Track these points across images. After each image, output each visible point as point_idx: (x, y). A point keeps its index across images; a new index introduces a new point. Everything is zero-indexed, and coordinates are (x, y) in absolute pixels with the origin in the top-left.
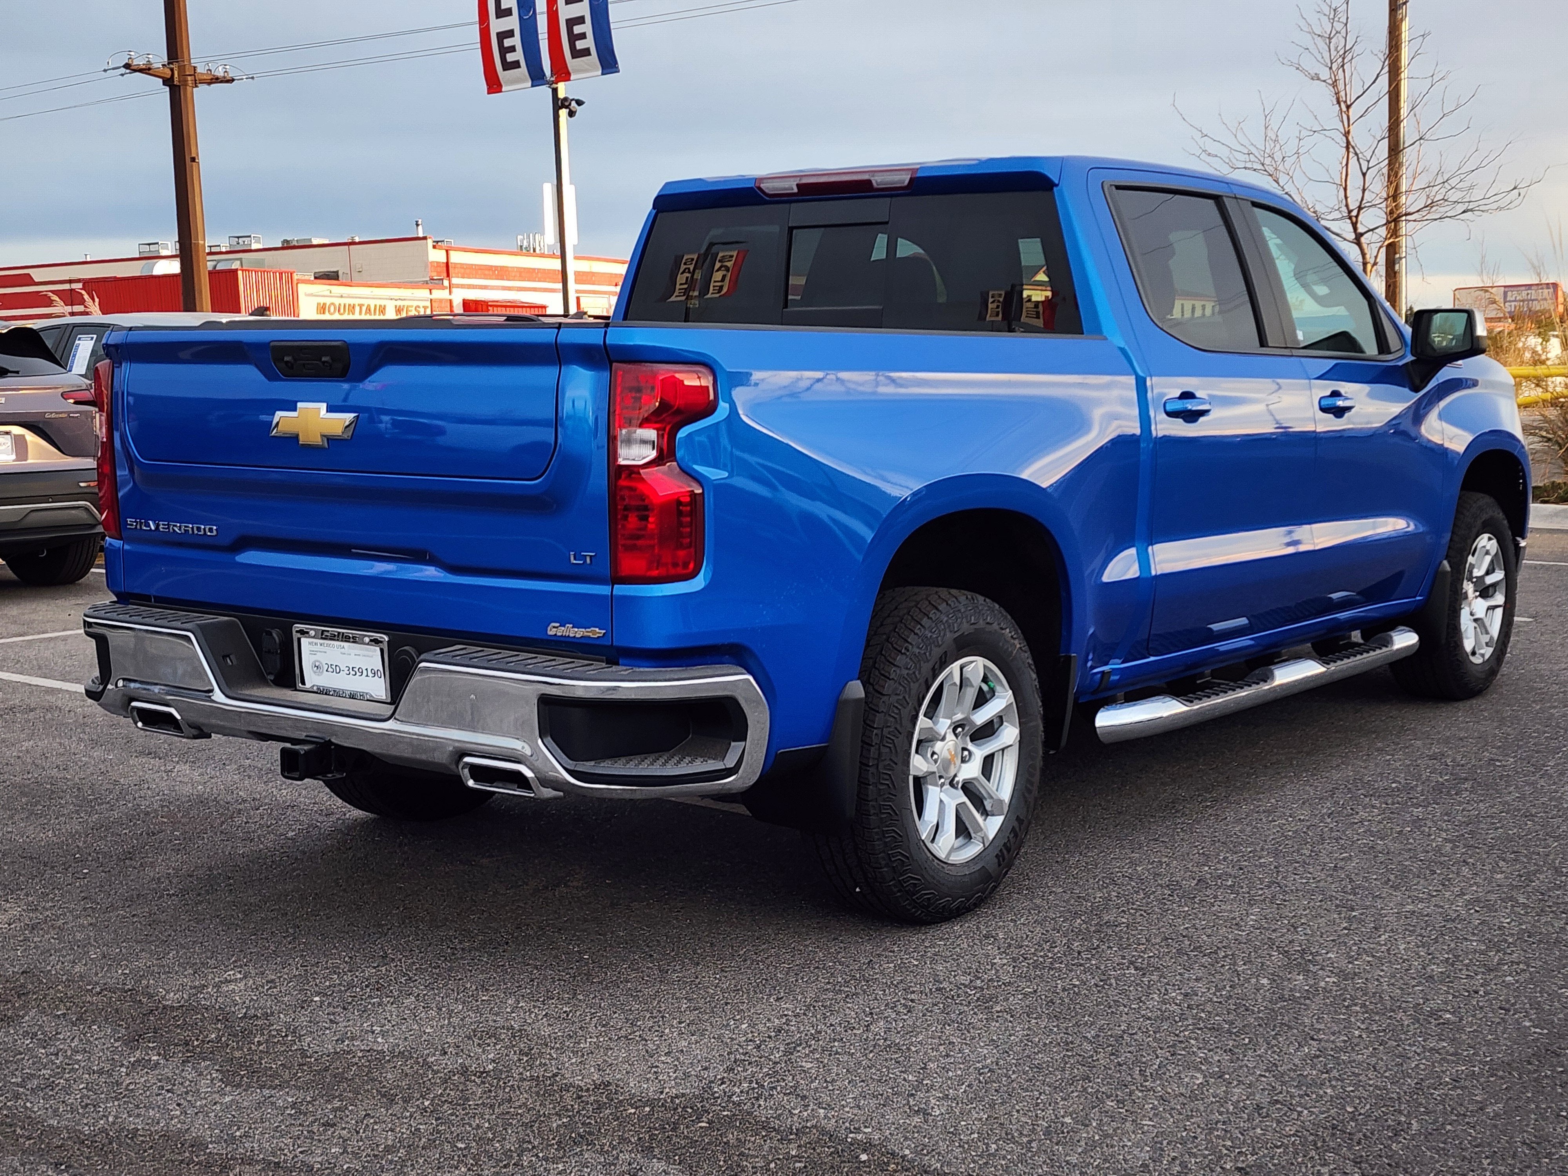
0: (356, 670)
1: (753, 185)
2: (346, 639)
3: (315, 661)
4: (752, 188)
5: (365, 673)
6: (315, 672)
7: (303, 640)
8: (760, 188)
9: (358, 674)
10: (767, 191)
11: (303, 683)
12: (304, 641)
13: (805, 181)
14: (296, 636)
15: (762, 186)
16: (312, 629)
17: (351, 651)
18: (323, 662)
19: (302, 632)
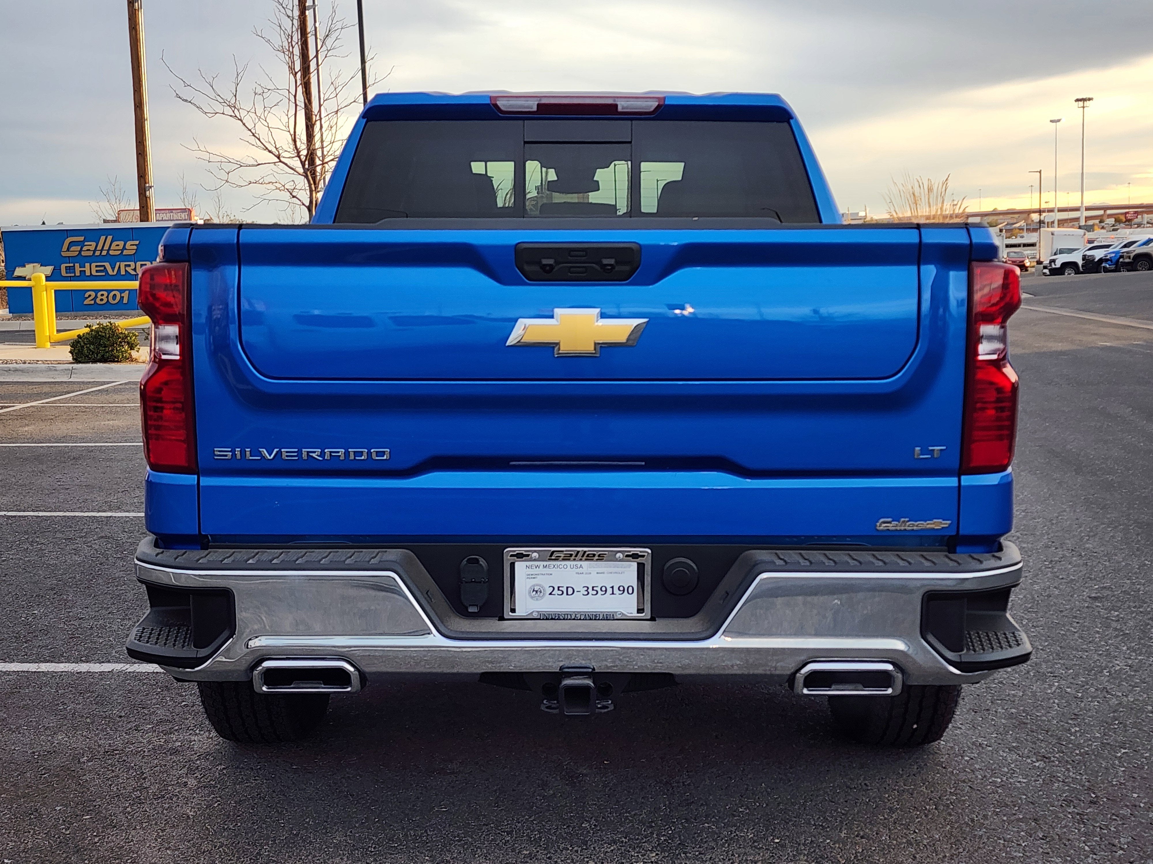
0: (598, 589)
1: (489, 102)
2: (590, 557)
3: (534, 586)
4: (488, 105)
5: (610, 591)
6: (532, 597)
7: (517, 564)
8: (496, 106)
9: (600, 592)
10: (503, 108)
11: (513, 610)
12: (520, 567)
13: (544, 101)
14: (507, 560)
15: (498, 103)
16: (534, 551)
17: (590, 570)
18: (546, 587)
19: (520, 556)
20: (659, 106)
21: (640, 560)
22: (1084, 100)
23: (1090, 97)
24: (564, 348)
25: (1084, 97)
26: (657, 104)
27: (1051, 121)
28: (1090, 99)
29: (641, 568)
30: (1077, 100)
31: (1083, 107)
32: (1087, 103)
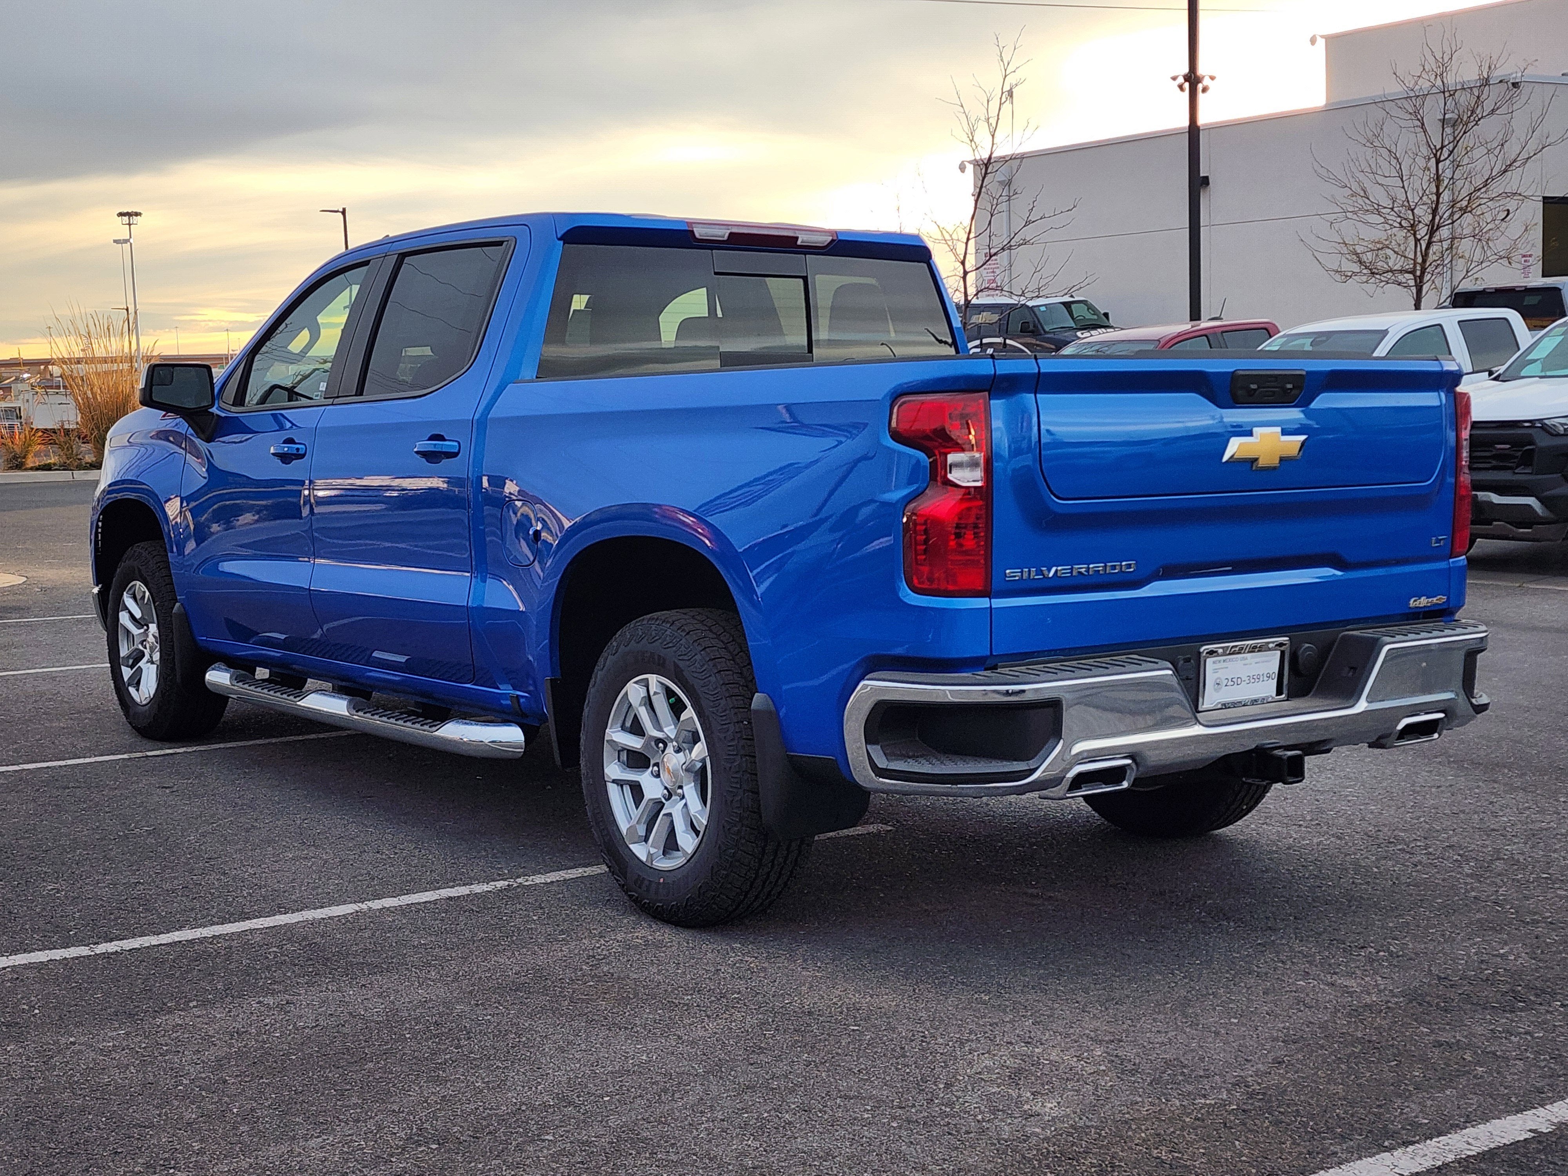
0: (1256, 678)
2: (1253, 649)
3: (1216, 677)
7: (1207, 659)
8: (692, 232)
9: (1256, 681)
10: (698, 236)
12: (1210, 662)
14: (1203, 655)
15: (694, 230)
16: (1220, 648)
18: (1223, 678)
19: (1211, 653)
20: (833, 241)
21: (1282, 648)
22: (129, 214)
23: (138, 211)
24: (1262, 463)
25: (130, 211)
26: (831, 238)
27: (115, 241)
28: (137, 214)
29: (1283, 653)
30: (121, 214)
31: (130, 224)
32: (135, 219)
